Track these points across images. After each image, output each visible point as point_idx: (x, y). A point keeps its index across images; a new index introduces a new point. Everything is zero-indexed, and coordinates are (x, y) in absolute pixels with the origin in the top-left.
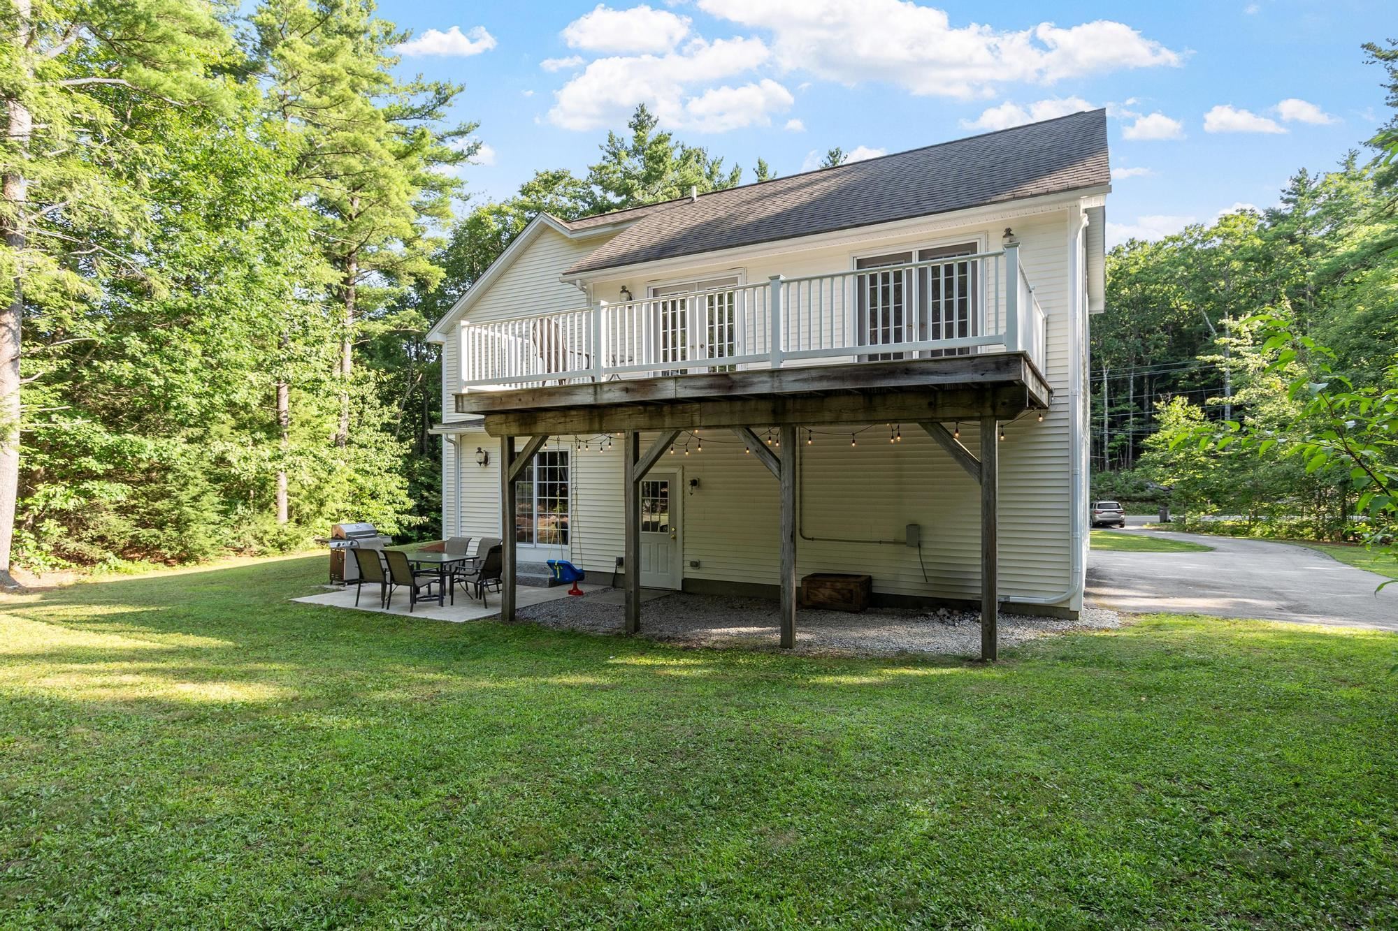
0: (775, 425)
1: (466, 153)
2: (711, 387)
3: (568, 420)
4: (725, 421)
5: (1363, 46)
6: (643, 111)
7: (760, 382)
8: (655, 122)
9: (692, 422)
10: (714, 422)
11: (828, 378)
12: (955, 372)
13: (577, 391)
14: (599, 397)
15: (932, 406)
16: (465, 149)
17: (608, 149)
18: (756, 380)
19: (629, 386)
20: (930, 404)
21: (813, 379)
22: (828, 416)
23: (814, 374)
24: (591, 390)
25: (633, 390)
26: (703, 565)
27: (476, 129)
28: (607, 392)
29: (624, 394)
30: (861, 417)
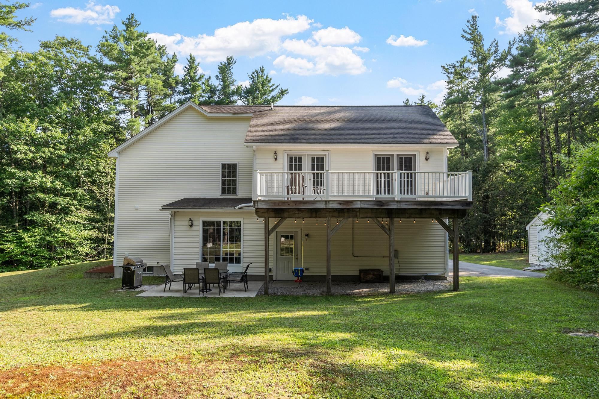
0: (388, 217)
1: (23, 23)
2: (375, 205)
3: (300, 212)
4: (369, 215)
5: (442, 67)
6: (132, 17)
7: (394, 204)
8: (139, 25)
9: (356, 215)
10: (365, 216)
11: (417, 205)
12: (455, 205)
13: (317, 203)
14: (327, 205)
15: (440, 214)
16: (24, 20)
17: (111, 34)
18: (391, 203)
19: (341, 202)
20: (439, 213)
21: (412, 204)
22: (407, 215)
23: (412, 203)
24: (324, 203)
25: (343, 204)
26: (310, 269)
27: (26, 8)
28: (331, 204)
29: (339, 205)
30: (418, 216)
